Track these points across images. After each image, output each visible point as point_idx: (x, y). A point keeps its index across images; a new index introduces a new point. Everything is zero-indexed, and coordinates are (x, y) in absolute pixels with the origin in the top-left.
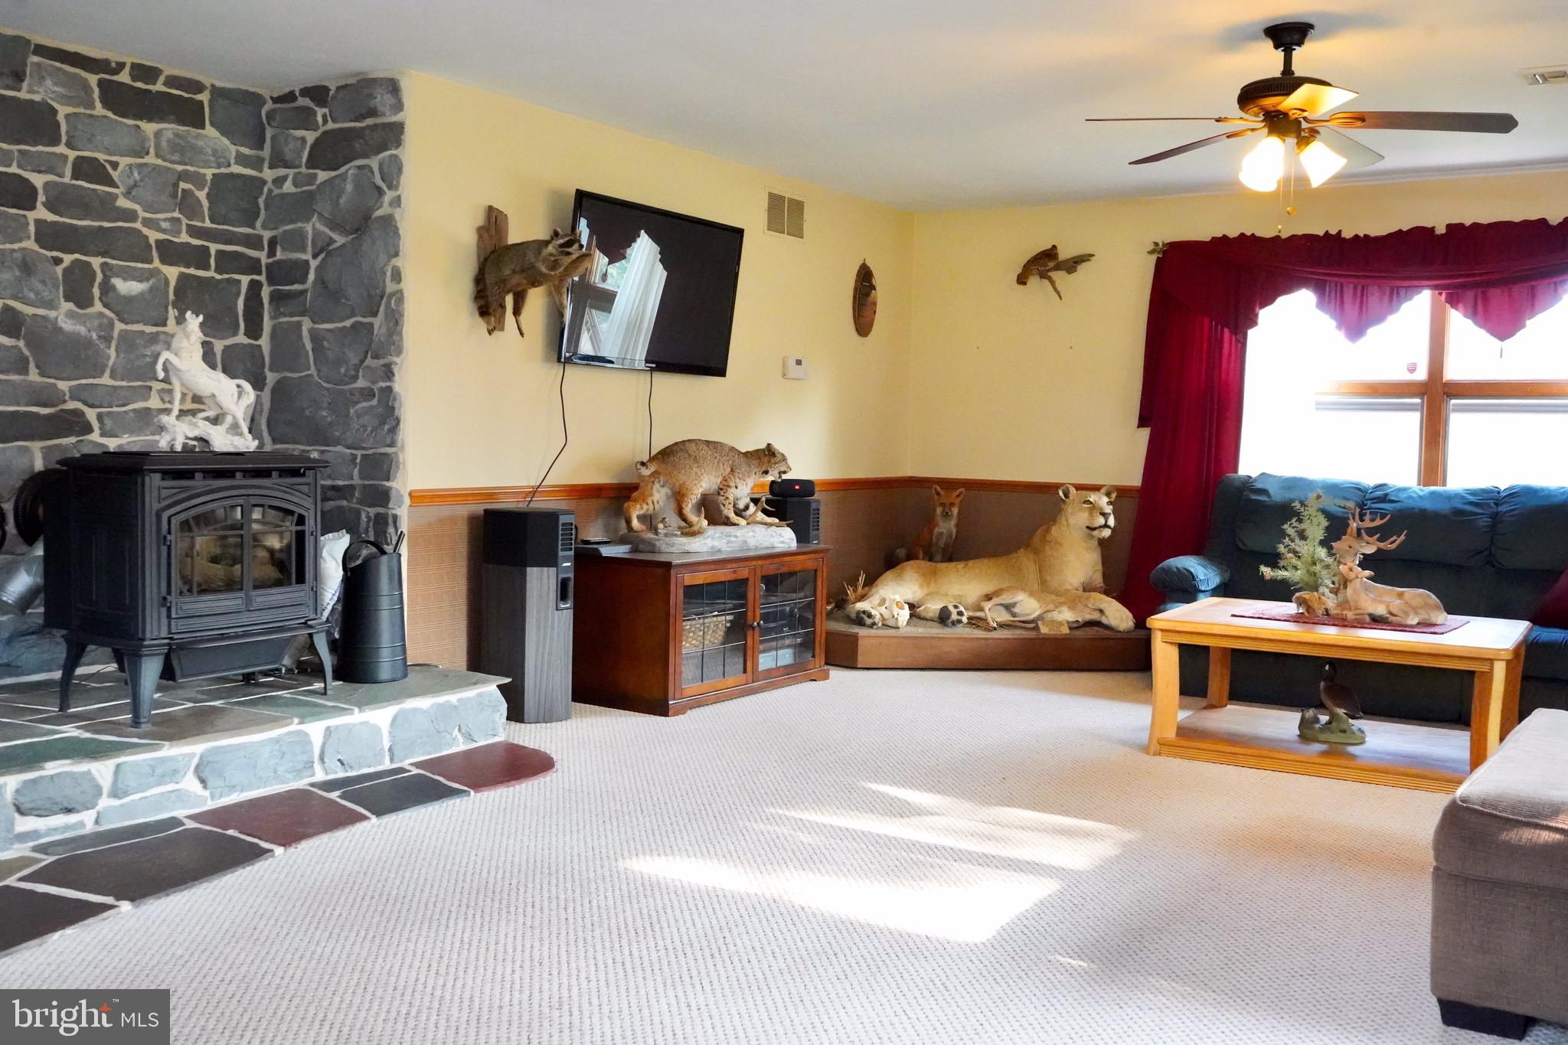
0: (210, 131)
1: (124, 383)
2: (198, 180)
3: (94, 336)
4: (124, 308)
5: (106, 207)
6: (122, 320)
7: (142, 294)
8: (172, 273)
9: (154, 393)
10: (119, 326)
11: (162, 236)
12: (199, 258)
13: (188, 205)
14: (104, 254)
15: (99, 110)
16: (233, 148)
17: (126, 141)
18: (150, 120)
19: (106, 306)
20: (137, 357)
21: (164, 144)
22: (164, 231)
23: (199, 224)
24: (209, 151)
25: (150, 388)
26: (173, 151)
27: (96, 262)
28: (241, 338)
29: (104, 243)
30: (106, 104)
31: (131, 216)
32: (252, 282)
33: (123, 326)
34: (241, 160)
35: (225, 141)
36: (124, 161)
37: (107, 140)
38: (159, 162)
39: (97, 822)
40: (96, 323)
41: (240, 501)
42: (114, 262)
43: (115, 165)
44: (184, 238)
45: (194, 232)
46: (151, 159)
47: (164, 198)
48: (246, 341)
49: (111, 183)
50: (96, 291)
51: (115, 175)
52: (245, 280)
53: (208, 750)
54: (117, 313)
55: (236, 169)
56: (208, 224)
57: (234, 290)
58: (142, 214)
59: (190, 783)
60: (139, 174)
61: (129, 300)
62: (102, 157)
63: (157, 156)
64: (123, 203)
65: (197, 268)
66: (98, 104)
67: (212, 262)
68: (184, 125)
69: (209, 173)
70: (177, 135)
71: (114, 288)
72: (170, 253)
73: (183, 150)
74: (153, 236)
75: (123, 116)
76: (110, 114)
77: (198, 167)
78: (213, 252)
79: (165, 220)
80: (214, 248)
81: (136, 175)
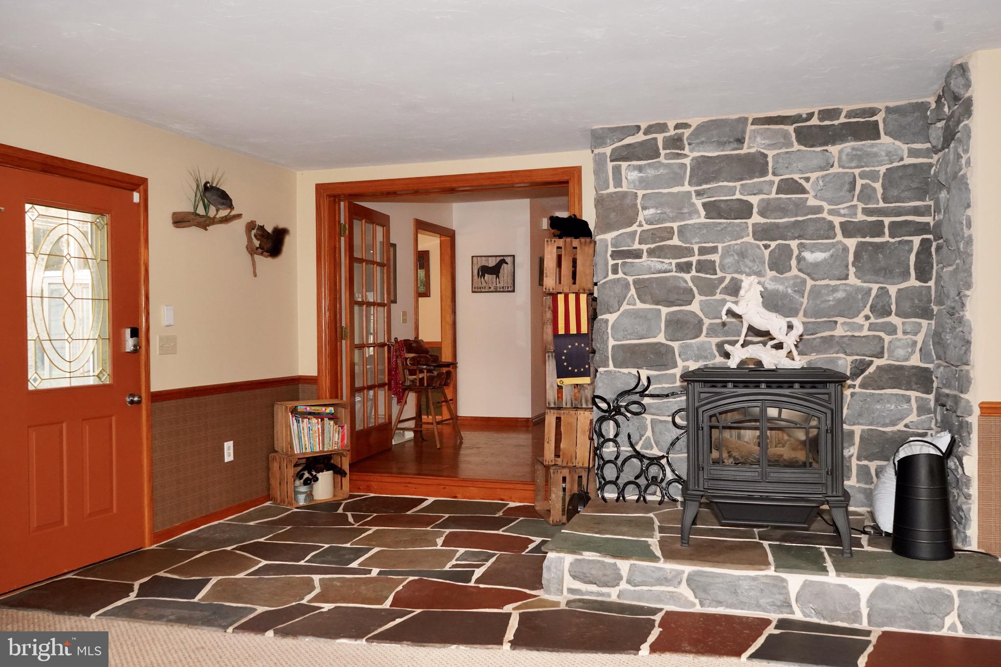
0: (885, 139)
1: (813, 320)
2: (873, 176)
3: (790, 291)
4: (812, 270)
5: (800, 207)
6: (813, 279)
7: (825, 260)
8: (852, 243)
9: (838, 325)
10: (810, 283)
11: (843, 219)
12: (876, 229)
13: (867, 195)
14: (800, 237)
15: (796, 146)
16: (905, 147)
17: (815, 162)
18: (834, 144)
19: (800, 270)
20: (822, 302)
21: (844, 157)
22: (844, 216)
23: (875, 206)
24: (883, 154)
25: (836, 322)
26: (852, 160)
27: (794, 244)
28: (913, 282)
29: (799, 231)
30: (800, 141)
31: (819, 210)
32: (923, 241)
33: (813, 283)
34: (913, 153)
35: (898, 143)
36: (813, 176)
37: (800, 165)
38: (841, 170)
39: (618, 596)
40: (792, 282)
41: (759, 404)
42: (808, 242)
43: (807, 179)
44: (860, 217)
45: (867, 212)
46: (836, 169)
47: (844, 193)
48: (918, 284)
49: (803, 191)
50: (794, 262)
51: (807, 186)
52: (916, 240)
53: (694, 572)
54: (808, 275)
55: (908, 161)
56: (881, 204)
57: (907, 248)
58: (826, 206)
59: (685, 590)
60: (823, 181)
61: (816, 265)
62: (796, 177)
63: (840, 166)
64: (812, 202)
65: (871, 237)
66: (795, 143)
67: (886, 231)
68: (861, 140)
69: (882, 169)
70: (853, 149)
71: (804, 259)
72: (849, 230)
73: (859, 158)
74: (837, 221)
75: (812, 146)
76: (803, 148)
77: (873, 166)
78: (886, 224)
79: (844, 208)
80: (887, 221)
81: (820, 182)
